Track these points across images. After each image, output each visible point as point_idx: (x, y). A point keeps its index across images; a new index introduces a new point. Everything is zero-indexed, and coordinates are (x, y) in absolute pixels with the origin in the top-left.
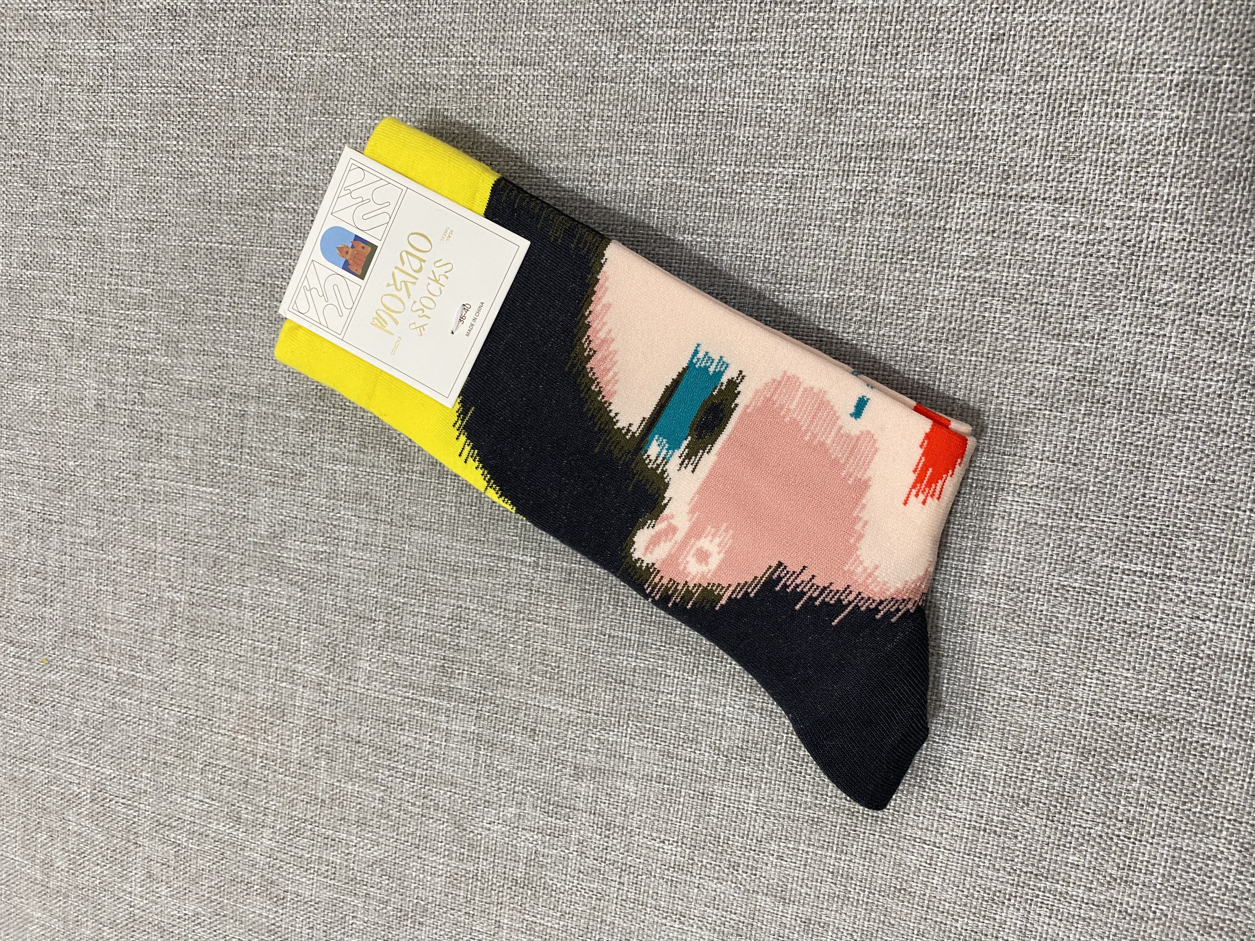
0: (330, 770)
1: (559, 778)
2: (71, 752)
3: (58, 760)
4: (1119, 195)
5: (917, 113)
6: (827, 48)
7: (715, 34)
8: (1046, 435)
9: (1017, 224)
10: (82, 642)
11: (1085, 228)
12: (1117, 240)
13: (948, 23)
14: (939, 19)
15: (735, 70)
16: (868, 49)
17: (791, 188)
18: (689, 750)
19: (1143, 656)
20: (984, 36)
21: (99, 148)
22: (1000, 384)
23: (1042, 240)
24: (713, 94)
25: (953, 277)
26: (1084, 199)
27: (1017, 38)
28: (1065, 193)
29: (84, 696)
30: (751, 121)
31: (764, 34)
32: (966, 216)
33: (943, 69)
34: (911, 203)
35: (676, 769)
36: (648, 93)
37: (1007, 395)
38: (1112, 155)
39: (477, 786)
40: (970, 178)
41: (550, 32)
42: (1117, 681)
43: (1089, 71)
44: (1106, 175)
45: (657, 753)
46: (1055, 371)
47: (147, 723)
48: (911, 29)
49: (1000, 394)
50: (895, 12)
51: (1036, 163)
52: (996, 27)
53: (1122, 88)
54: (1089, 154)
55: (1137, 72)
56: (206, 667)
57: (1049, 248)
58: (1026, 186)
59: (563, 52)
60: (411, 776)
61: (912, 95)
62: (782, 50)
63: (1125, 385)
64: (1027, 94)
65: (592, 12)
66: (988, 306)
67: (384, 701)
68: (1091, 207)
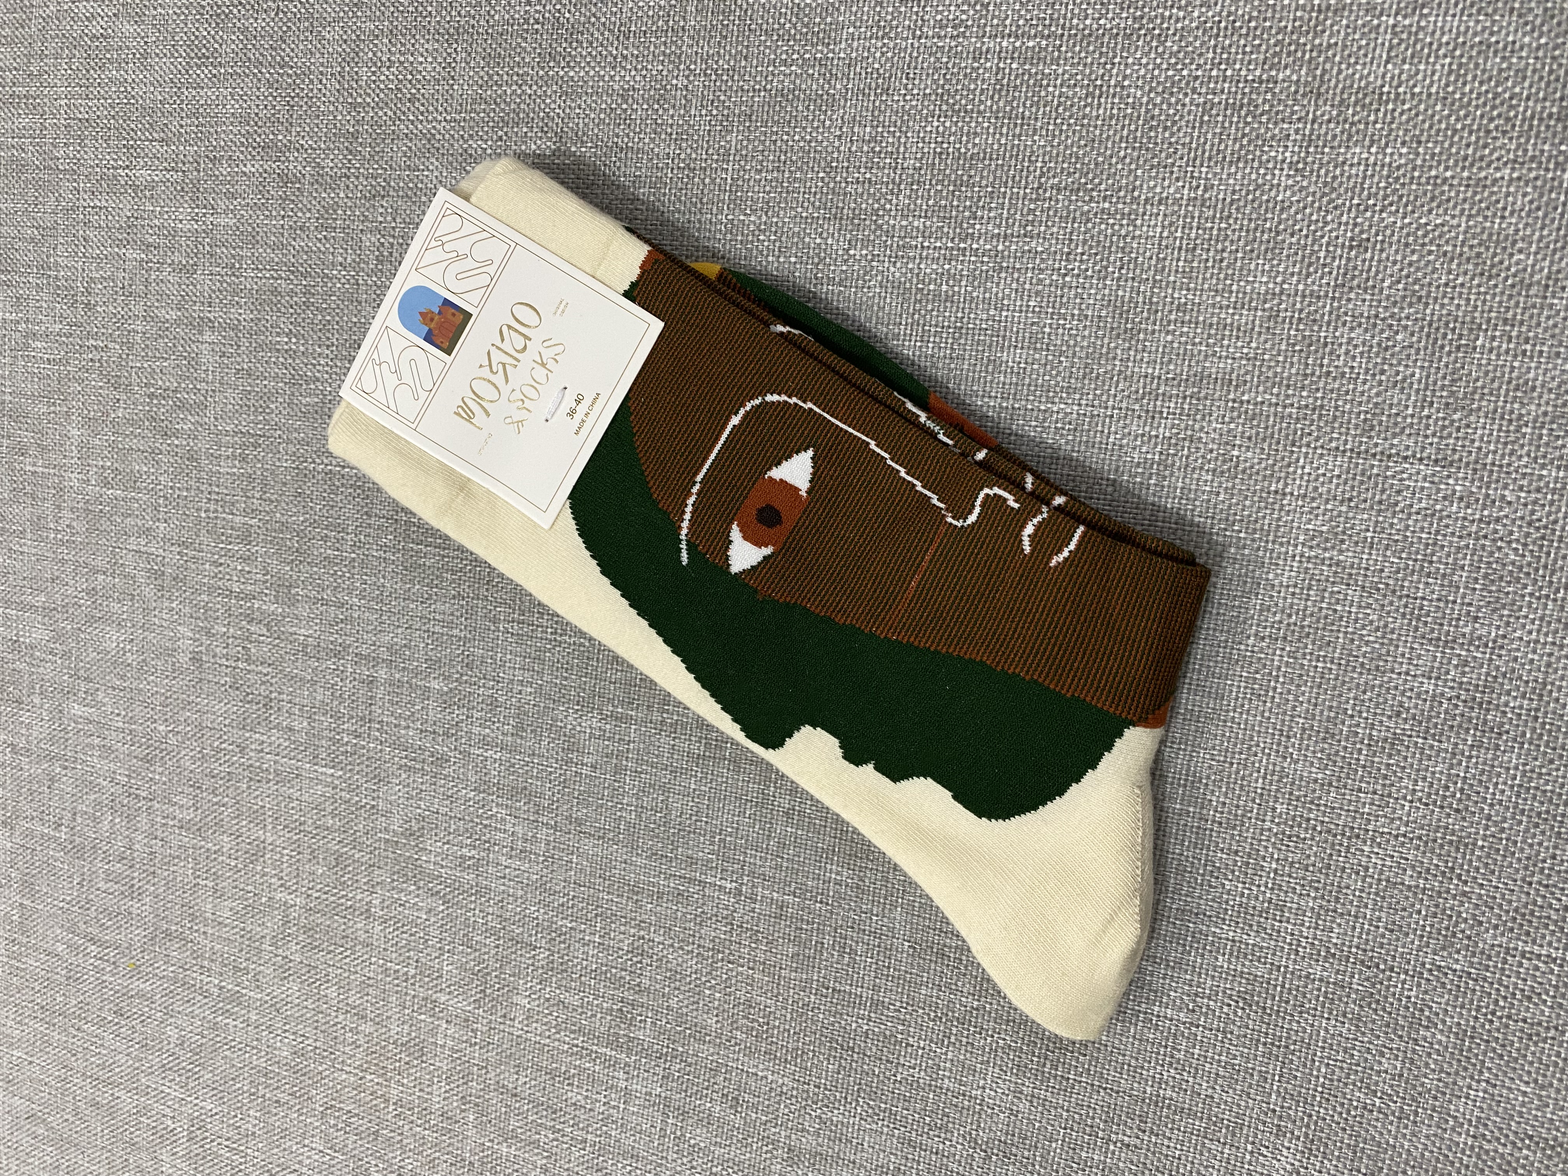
0: (480, 1126)
1: (768, 1162)
2: (163, 1078)
3: (148, 1087)
4: (1526, 459)
5: (1247, 340)
6: (1127, 250)
7: (978, 227)
8: (1418, 770)
9: (1383, 491)
10: (177, 946)
11: (1477, 500)
12: (1522, 518)
13: (1290, 222)
14: (1279, 216)
15: (1003, 275)
16: (1183, 254)
17: (1075, 429)
18: (936, 1139)
19: (1548, 1066)
20: (1340, 241)
21: (194, 342)
22: (1355, 699)
23: (1418, 513)
24: (973, 306)
25: (1294, 556)
26: (1476, 462)
27: (1386, 245)
28: (1449, 452)
29: (179, 1013)
30: (1023, 341)
31: (1043, 229)
32: (1312, 477)
33: (1284, 282)
34: (1238, 457)
35: (919, 1163)
36: (888, 300)
37: (1365, 715)
38: (1516, 406)
39: (664, 1162)
40: (1319, 428)
41: (760, 217)
42: (1512, 1096)
43: (1486, 293)
44: (1508, 431)
45: (895, 1141)
46: (1432, 687)
47: (255, 1051)
48: (1241, 229)
49: (1355, 713)
50: (1220, 206)
51: (1410, 411)
52: (1357, 230)
53: (1531, 317)
54: (1484, 403)
55: (1554, 297)
56: (327, 989)
57: (1426, 525)
58: (1395, 441)
59: (777, 244)
60: (582, 1142)
61: (1241, 315)
62: (1066, 250)
63: (1530, 710)
64: (1400, 320)
65: (815, 193)
66: (1341, 597)
67: (546, 1049)
68: (1486, 474)
